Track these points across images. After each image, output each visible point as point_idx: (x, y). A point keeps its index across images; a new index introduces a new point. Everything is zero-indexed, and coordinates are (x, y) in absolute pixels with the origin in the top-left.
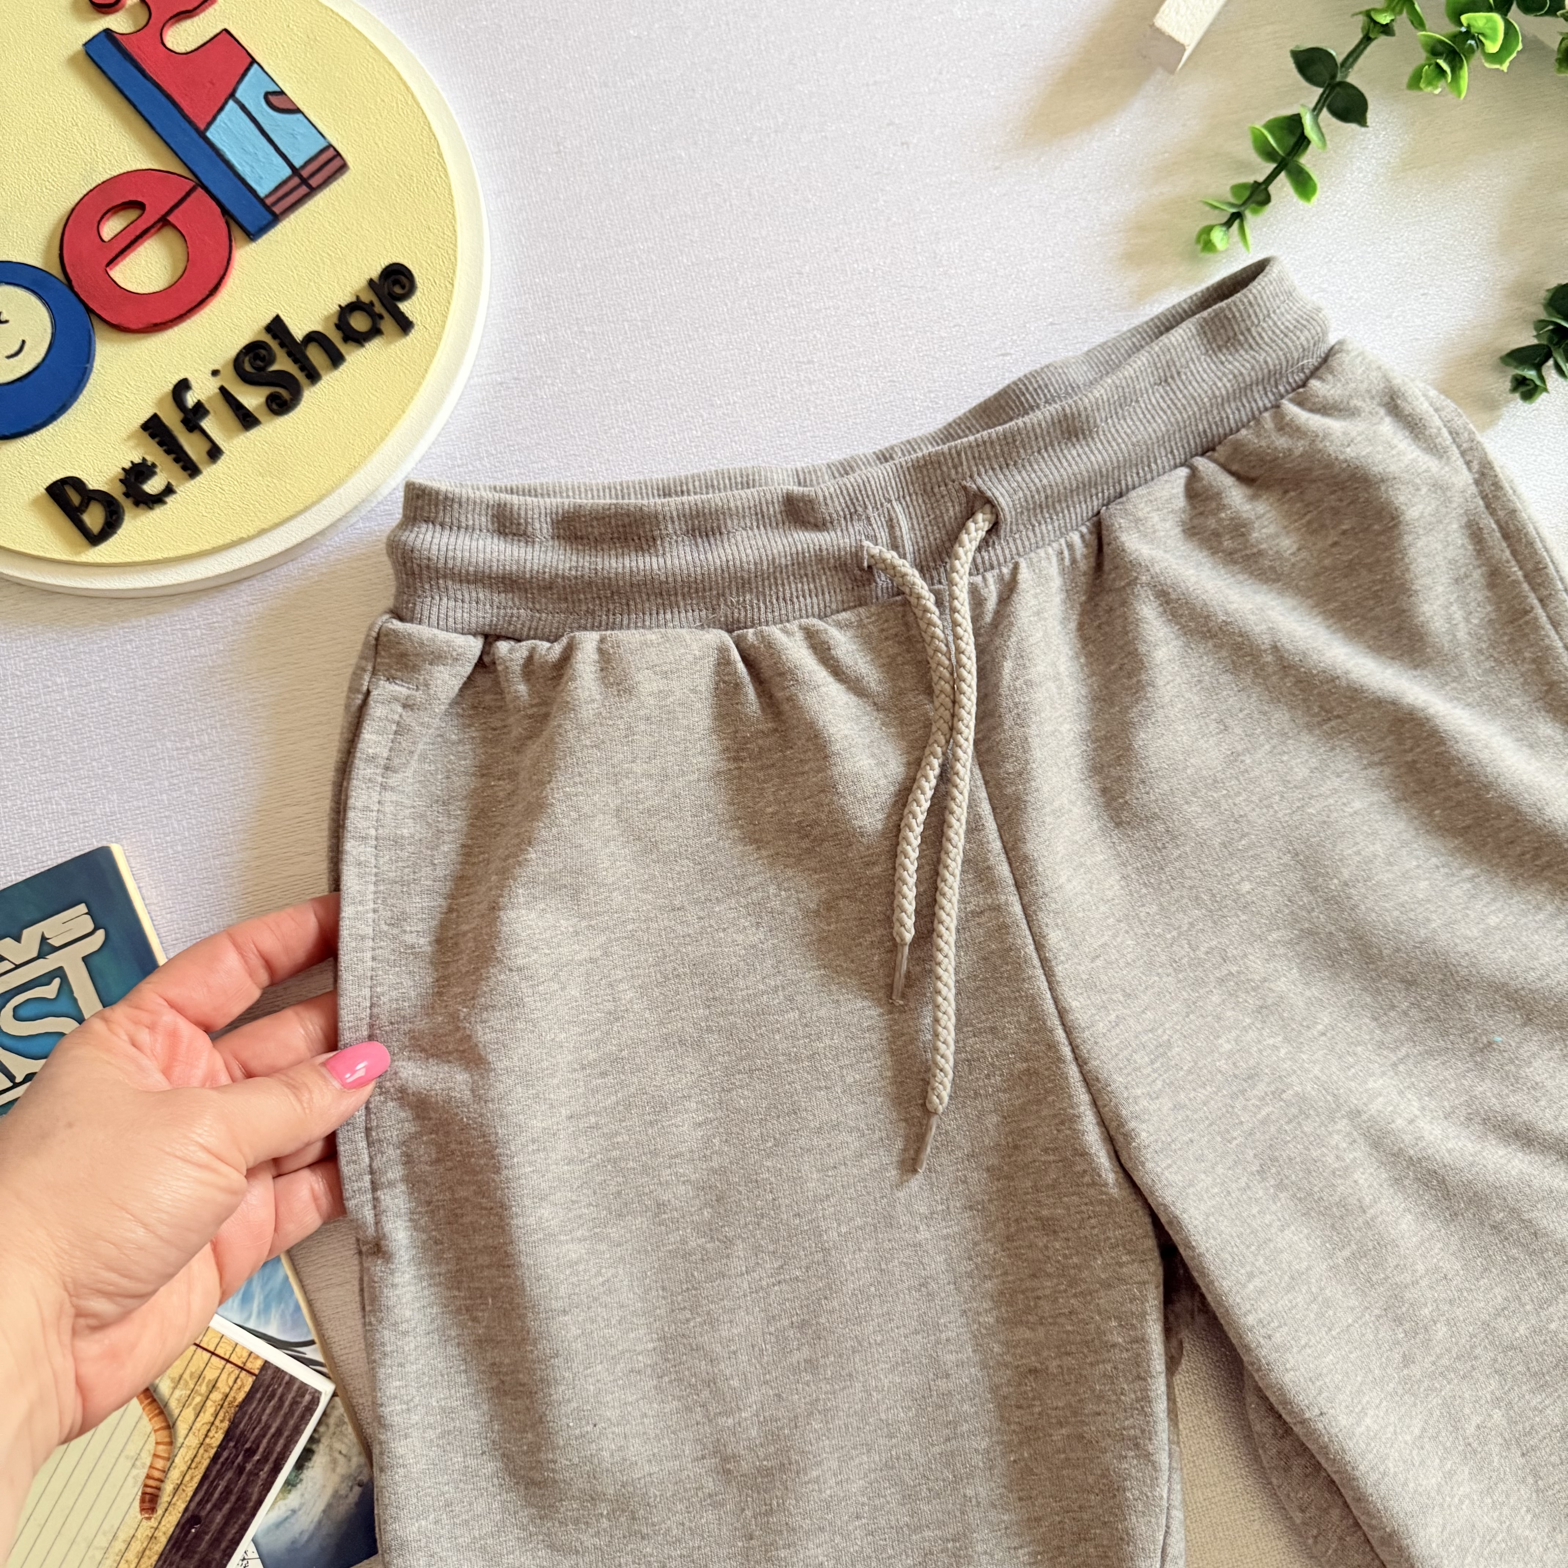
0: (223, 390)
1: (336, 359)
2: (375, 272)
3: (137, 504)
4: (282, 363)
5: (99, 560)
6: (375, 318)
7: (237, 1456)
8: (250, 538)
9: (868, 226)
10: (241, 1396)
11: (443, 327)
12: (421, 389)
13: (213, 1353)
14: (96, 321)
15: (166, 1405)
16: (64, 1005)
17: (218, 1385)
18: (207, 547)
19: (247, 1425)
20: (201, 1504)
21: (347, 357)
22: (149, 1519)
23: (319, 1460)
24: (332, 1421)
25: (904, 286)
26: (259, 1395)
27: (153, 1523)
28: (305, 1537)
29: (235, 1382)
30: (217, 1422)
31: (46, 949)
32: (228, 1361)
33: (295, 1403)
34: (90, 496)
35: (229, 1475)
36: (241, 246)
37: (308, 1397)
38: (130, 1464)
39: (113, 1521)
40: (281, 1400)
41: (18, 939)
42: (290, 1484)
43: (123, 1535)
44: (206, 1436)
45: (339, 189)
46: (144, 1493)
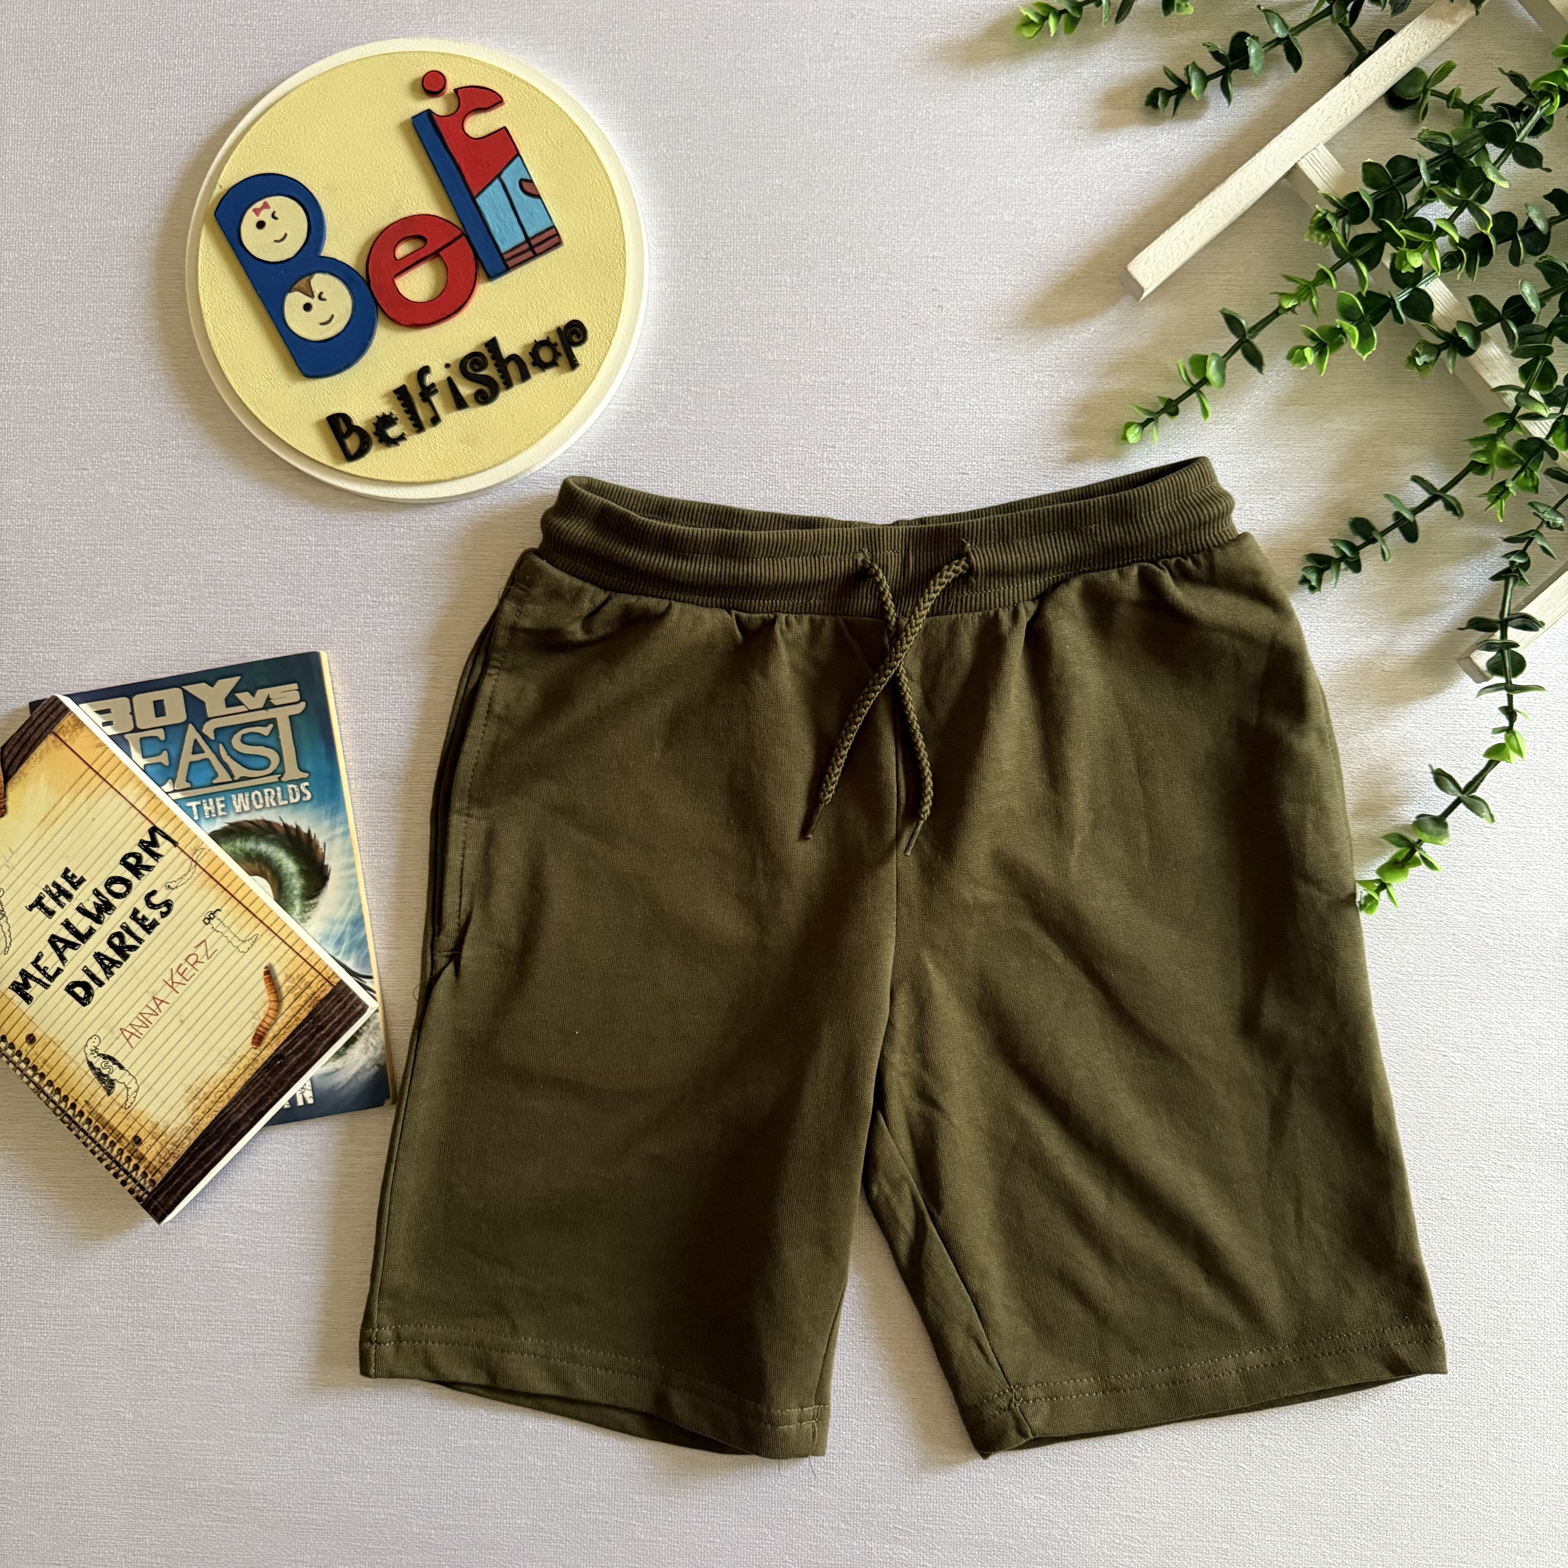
0: (449, 380)
1: (525, 376)
2: (563, 321)
3: (381, 441)
4: (490, 371)
5: (350, 471)
6: (556, 355)
7: (312, 1028)
8: (445, 481)
9: (898, 362)
10: (323, 995)
11: (598, 370)
12: (574, 409)
13: (313, 967)
14: (380, 313)
15: (279, 988)
16: (271, 741)
17: (312, 985)
18: (417, 480)
19: (323, 1012)
20: (287, 1049)
21: (532, 376)
22: (255, 1049)
23: (359, 1045)
24: (372, 1025)
25: (911, 409)
26: (333, 998)
27: (257, 1052)
28: (341, 1086)
29: (322, 986)
30: (306, 1006)
31: (269, 705)
32: (320, 974)
33: (352, 1008)
34: (353, 429)
35: (305, 1037)
36: (483, 283)
37: (360, 1007)
38: (251, 1016)
39: (236, 1044)
40: (345, 1004)
41: (253, 694)
42: (339, 1054)
43: (241, 1053)
44: (298, 1012)
45: (553, 257)
46: (256, 1034)
